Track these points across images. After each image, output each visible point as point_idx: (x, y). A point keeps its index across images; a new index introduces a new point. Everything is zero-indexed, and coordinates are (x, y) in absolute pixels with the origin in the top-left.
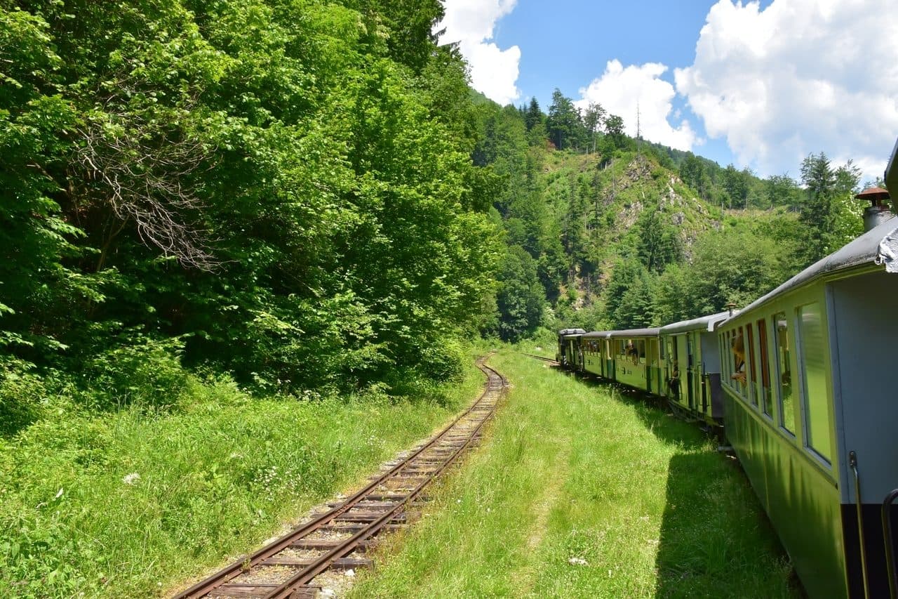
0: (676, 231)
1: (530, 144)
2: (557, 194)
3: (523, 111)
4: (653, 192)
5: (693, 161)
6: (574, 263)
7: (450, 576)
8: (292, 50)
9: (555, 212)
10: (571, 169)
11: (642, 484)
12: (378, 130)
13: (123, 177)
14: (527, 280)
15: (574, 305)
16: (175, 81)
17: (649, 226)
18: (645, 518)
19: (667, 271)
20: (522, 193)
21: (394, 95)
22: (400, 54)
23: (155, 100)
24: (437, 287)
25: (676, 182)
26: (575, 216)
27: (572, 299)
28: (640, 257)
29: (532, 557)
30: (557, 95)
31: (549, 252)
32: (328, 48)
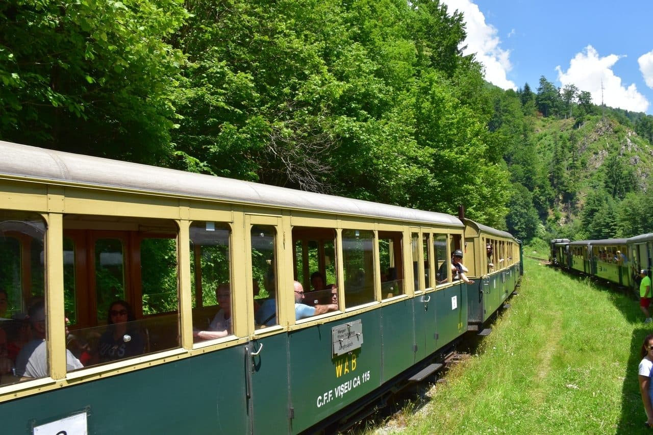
0: (633, 169)
1: (525, 115)
2: (545, 147)
3: (519, 92)
4: (615, 143)
5: (645, 119)
6: (559, 194)
7: (493, 390)
8: (378, 74)
9: (544, 159)
10: (554, 130)
11: (613, 342)
12: (429, 117)
13: (292, 158)
14: (526, 206)
15: (559, 222)
16: (318, 101)
17: (612, 166)
18: (616, 364)
19: (627, 198)
20: (520, 147)
21: (439, 94)
22: (438, 64)
23: (307, 112)
24: (470, 213)
25: (632, 135)
26: (558, 161)
27: (557, 218)
28: (607, 189)
29: (542, 383)
30: (543, 81)
31: (541, 187)
32: (398, 68)
